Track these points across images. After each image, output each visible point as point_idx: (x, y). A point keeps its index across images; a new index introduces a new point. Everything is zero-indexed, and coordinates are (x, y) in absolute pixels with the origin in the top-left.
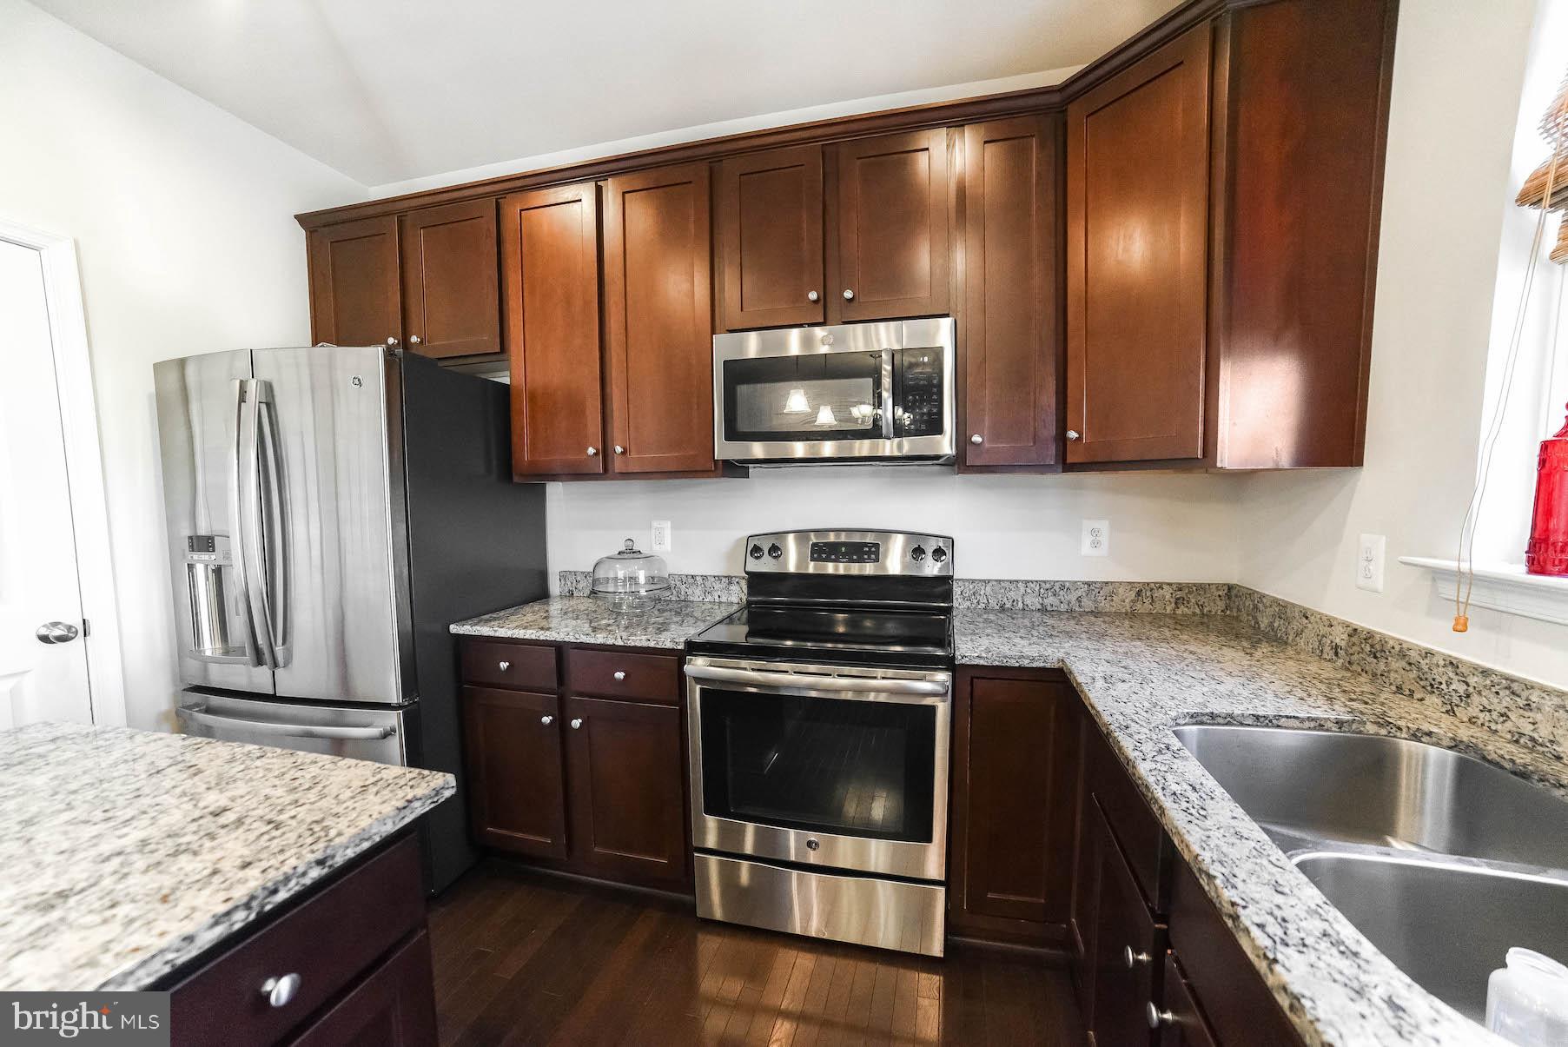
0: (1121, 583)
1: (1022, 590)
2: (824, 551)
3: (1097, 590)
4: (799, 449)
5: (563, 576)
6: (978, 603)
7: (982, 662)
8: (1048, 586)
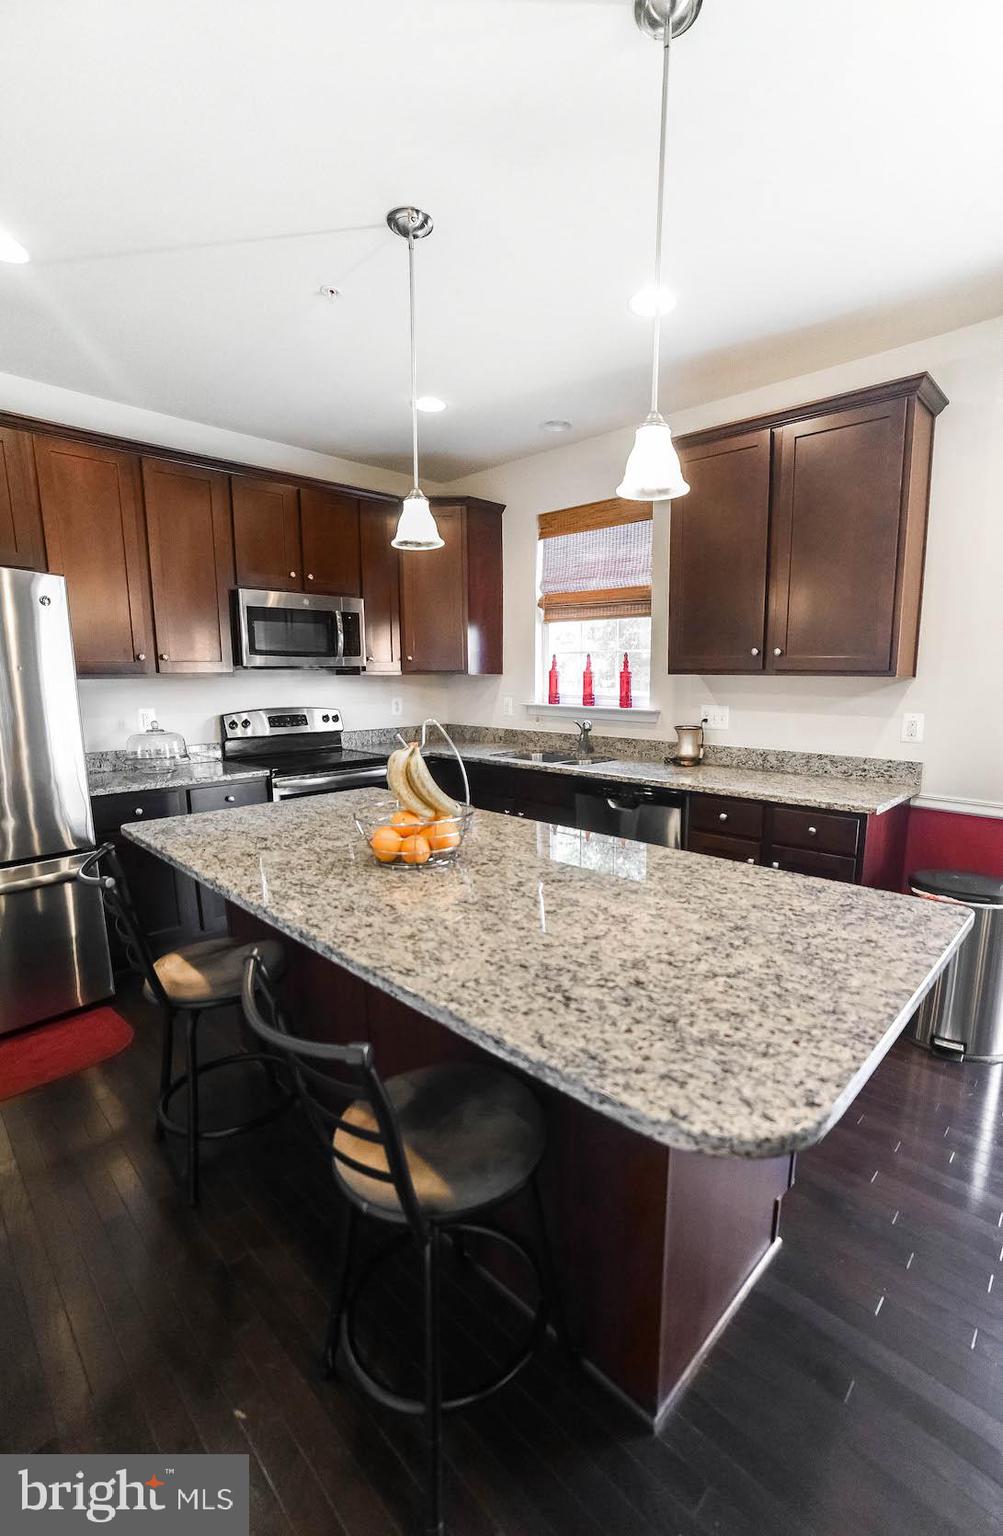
1: (371, 735)
2: (275, 721)
6: (352, 744)
8: (381, 731)
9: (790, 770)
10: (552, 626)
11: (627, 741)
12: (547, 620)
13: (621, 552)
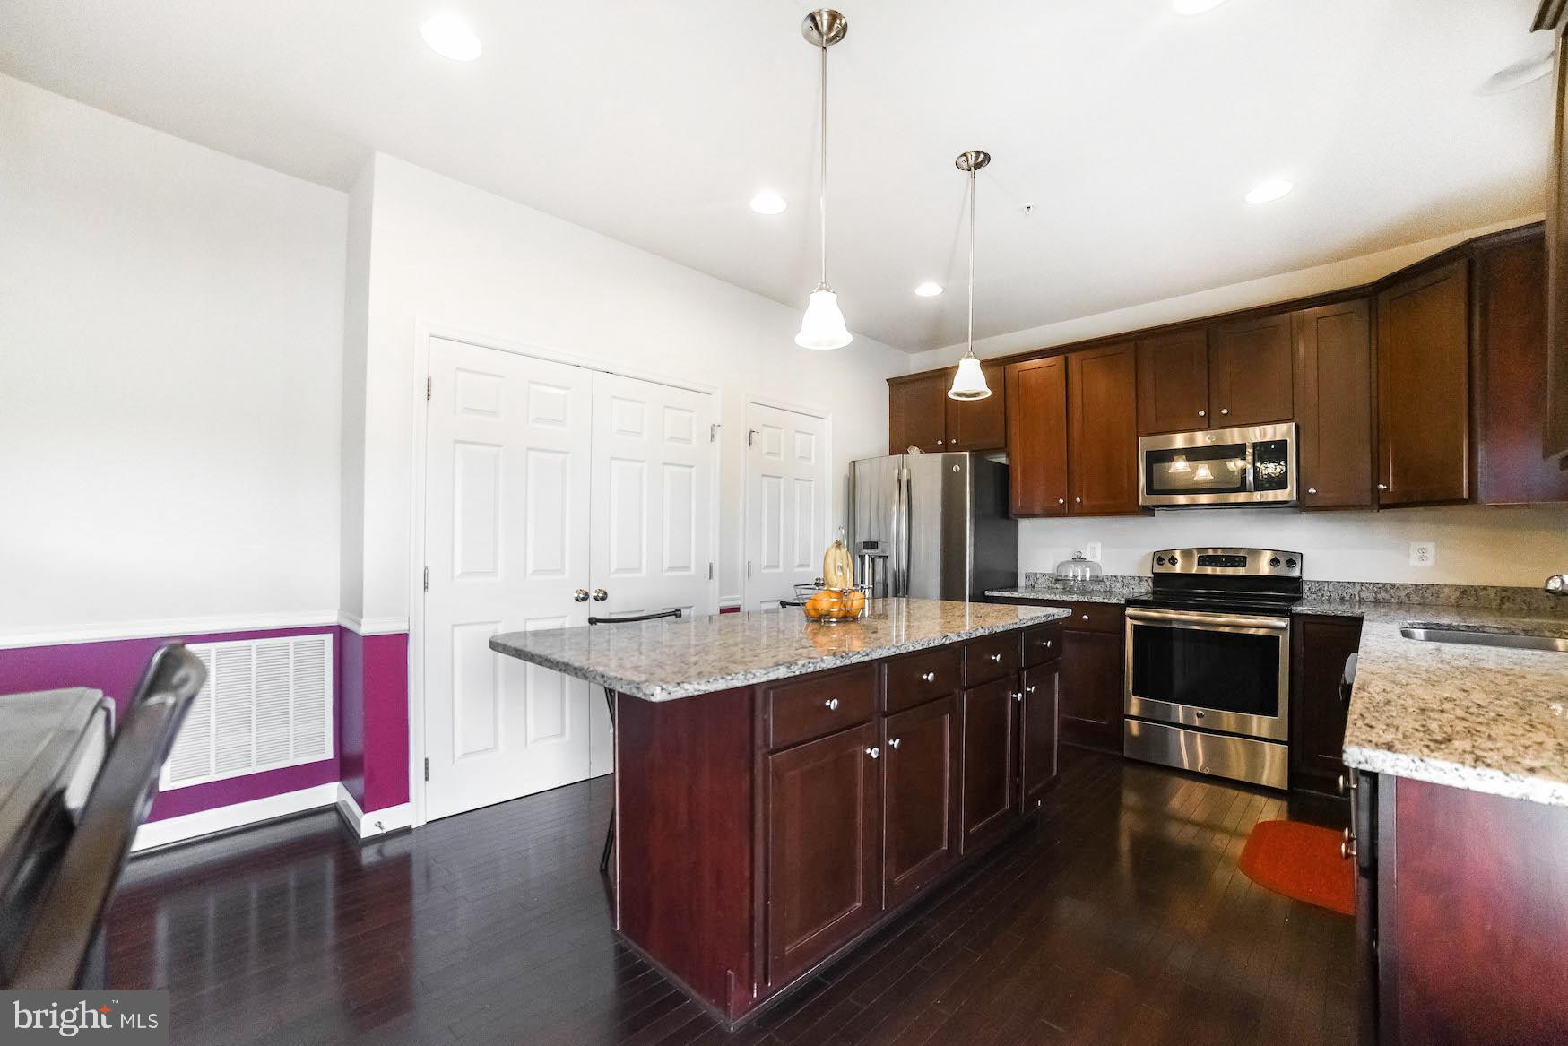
0: (1446, 585)
1: (1358, 588)
2: (1205, 560)
3: (1424, 590)
4: (1182, 499)
5: (1027, 576)
6: (1323, 595)
7: (1309, 612)
8: (1380, 586)
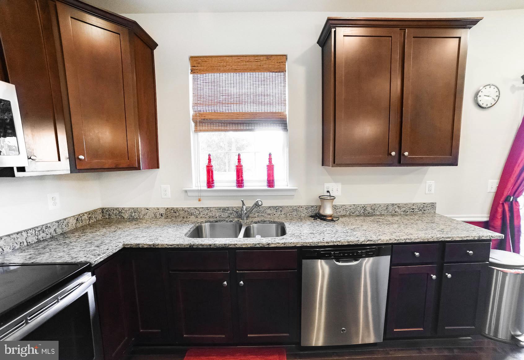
0: (70, 217)
1: (25, 235)
3: (62, 224)
9: (378, 213)
10: (201, 134)
11: (276, 208)
12: (196, 131)
13: (260, 90)
